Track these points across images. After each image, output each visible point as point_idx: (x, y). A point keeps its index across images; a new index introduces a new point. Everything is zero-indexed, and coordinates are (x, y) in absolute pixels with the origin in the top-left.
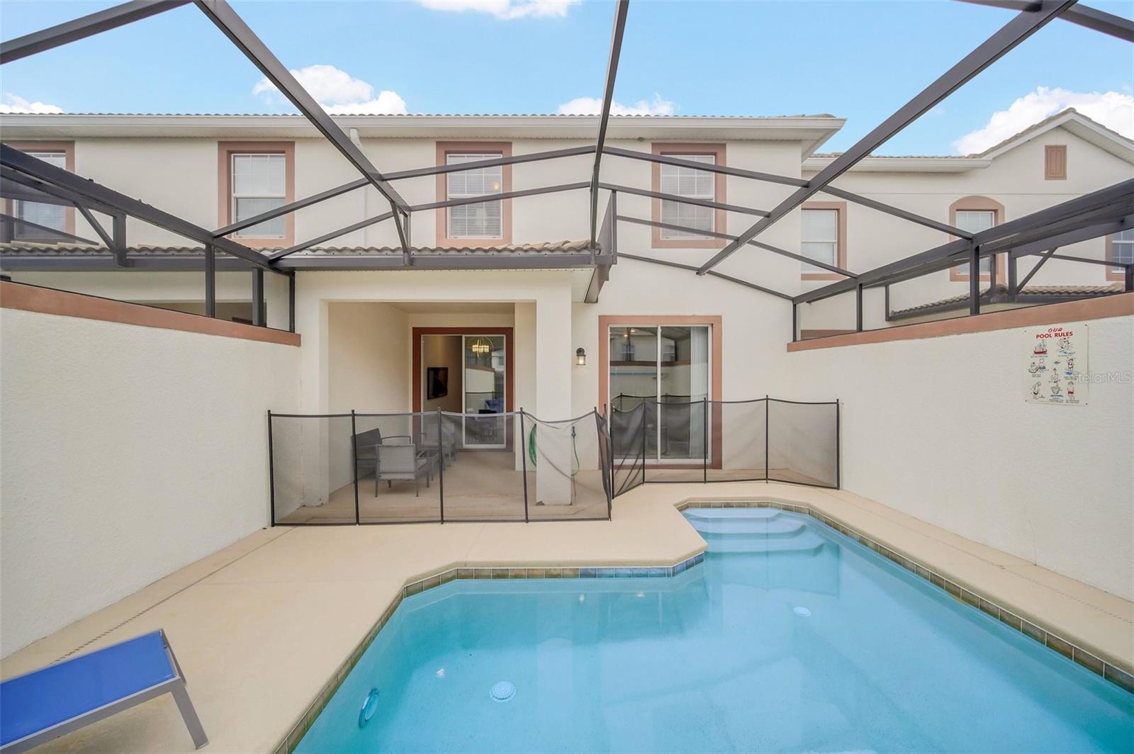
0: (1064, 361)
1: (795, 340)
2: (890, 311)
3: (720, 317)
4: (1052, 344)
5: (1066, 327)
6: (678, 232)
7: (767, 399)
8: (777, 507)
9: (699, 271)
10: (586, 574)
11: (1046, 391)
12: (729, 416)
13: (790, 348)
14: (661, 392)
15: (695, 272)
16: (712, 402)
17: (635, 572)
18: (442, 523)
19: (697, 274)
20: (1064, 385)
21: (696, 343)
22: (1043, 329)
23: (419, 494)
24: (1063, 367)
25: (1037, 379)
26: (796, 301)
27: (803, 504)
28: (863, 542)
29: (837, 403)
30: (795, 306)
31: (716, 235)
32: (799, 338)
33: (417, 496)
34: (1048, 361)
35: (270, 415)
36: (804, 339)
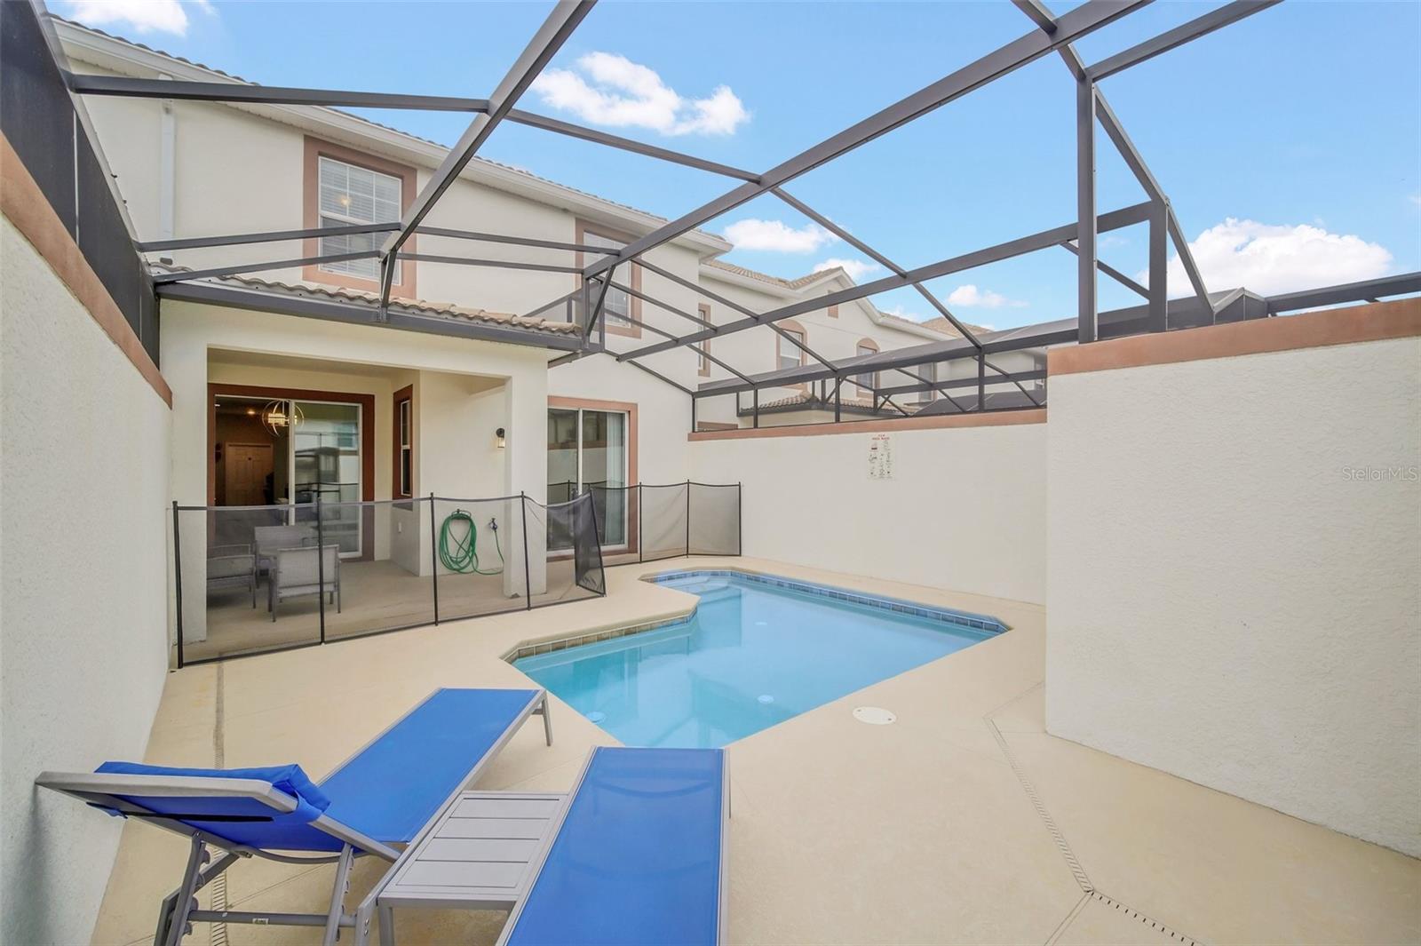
0: (885, 453)
1: (693, 431)
2: (740, 407)
3: (636, 405)
4: (880, 443)
5: (887, 434)
6: (614, 318)
7: (688, 483)
8: (706, 574)
9: (619, 358)
10: (629, 632)
11: (877, 472)
12: (648, 501)
13: (691, 438)
14: (583, 480)
15: (615, 358)
16: (629, 488)
17: (665, 624)
18: (437, 625)
19: (617, 360)
20: (885, 468)
21: (612, 427)
22: (875, 434)
23: (341, 611)
24: (885, 458)
25: (872, 465)
26: (695, 396)
27: (726, 568)
28: (780, 585)
29: (739, 485)
30: (694, 400)
31: (633, 321)
32: (696, 430)
33: (339, 612)
34: (878, 454)
35: (176, 508)
36: (701, 431)
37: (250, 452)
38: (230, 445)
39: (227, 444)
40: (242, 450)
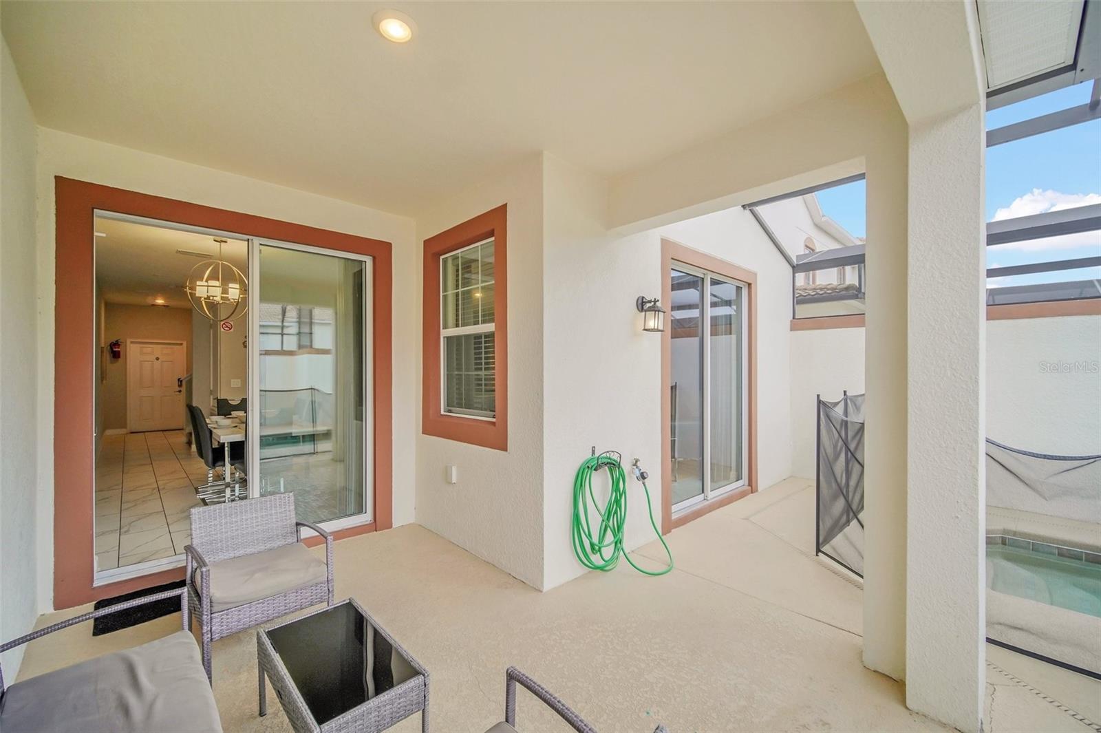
1: (794, 317)
13: (792, 327)
26: (795, 269)
30: (794, 275)
37: (158, 350)
38: (132, 342)
39: (128, 341)
40: (148, 349)
